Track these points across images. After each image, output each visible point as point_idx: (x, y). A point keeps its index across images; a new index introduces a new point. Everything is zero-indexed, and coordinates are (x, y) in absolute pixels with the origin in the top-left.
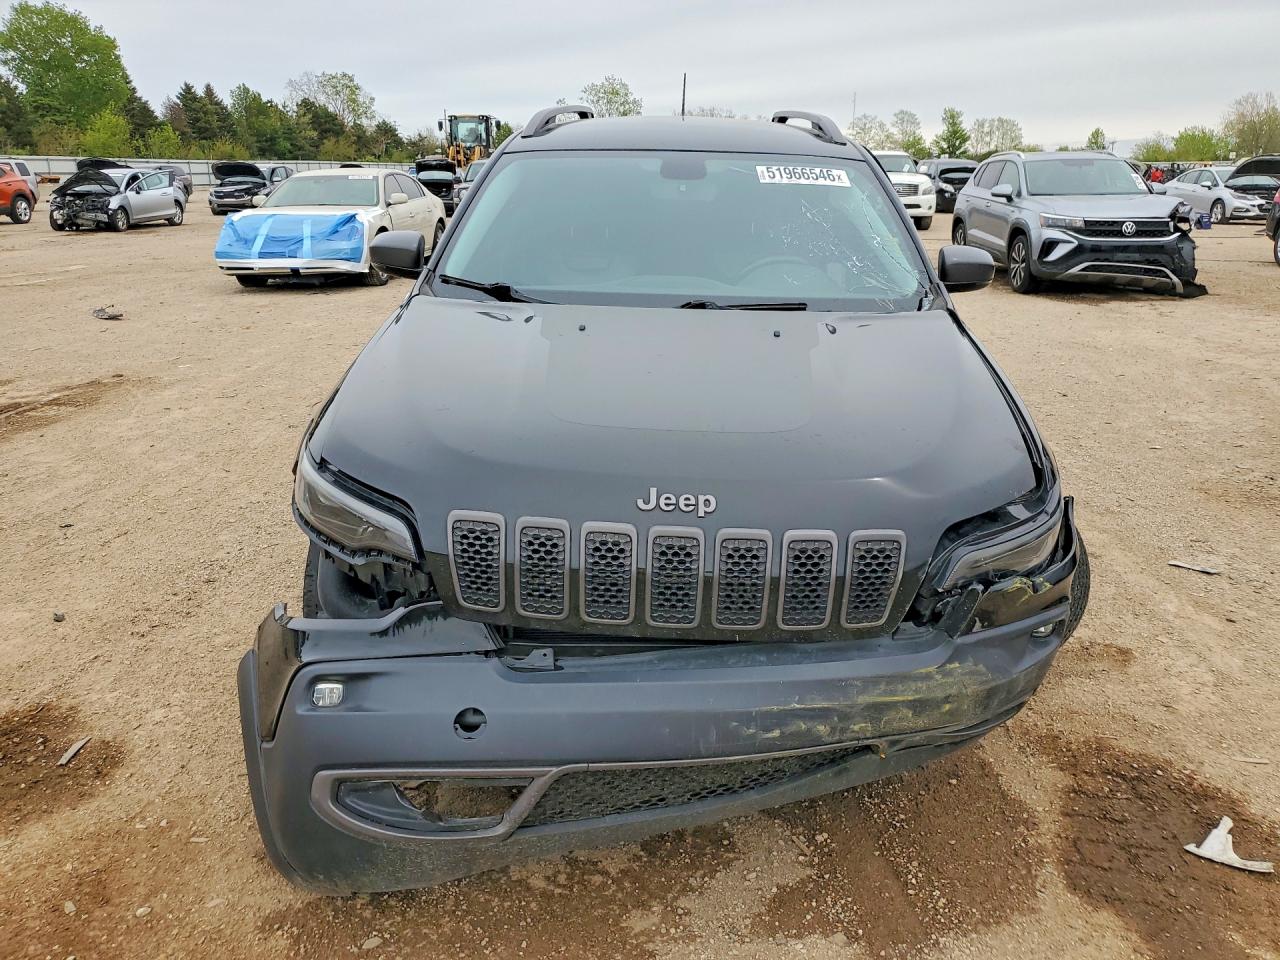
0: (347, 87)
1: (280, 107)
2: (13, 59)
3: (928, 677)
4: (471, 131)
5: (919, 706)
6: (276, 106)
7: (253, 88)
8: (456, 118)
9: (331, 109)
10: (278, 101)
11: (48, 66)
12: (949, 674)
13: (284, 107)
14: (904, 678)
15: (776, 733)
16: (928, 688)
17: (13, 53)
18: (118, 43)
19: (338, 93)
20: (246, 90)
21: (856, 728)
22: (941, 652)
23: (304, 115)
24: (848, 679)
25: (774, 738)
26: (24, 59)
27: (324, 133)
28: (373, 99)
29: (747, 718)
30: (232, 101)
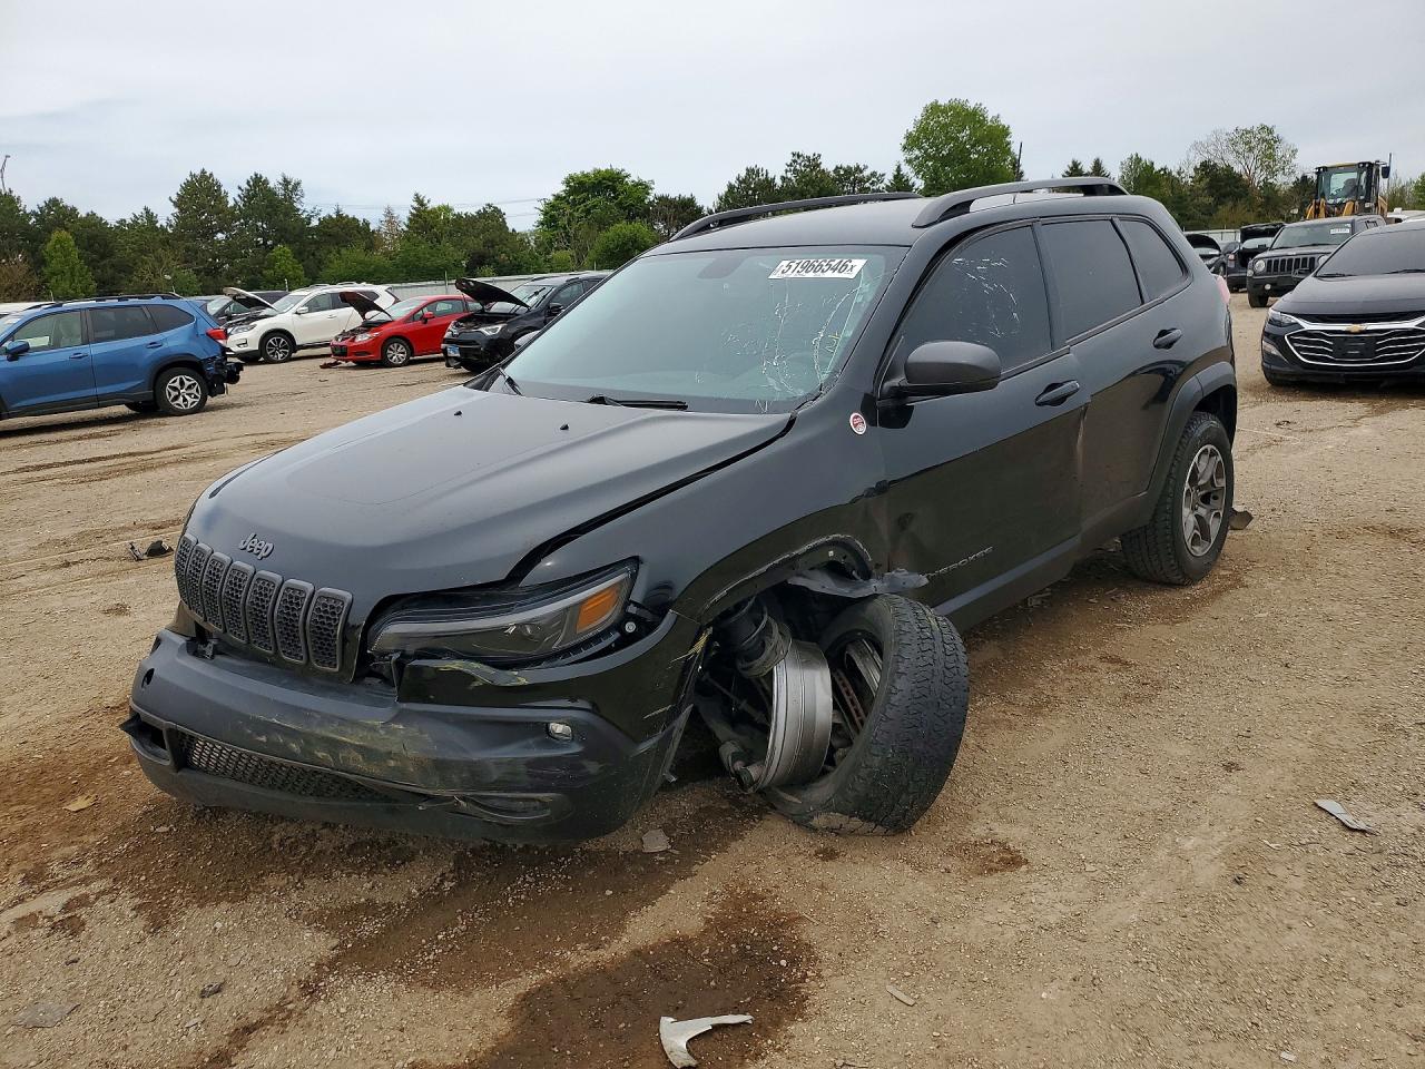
0: (1265, 143)
1: (1174, 174)
2: (917, 158)
3: (373, 729)
4: (1349, 182)
5: (365, 751)
6: (1170, 173)
7: (1146, 157)
8: (1325, 169)
9: (1238, 169)
10: (1173, 168)
11: (945, 161)
12: (394, 732)
13: (1179, 173)
14: (354, 724)
15: (264, 739)
16: (372, 739)
17: (917, 152)
18: (1011, 130)
19: (1251, 150)
20: (1138, 160)
21: (320, 755)
22: (387, 712)
23: (1201, 180)
24: (311, 711)
25: (262, 742)
26: (928, 157)
27: (1220, 200)
28: (1294, 152)
29: (248, 720)
30: (1120, 174)
